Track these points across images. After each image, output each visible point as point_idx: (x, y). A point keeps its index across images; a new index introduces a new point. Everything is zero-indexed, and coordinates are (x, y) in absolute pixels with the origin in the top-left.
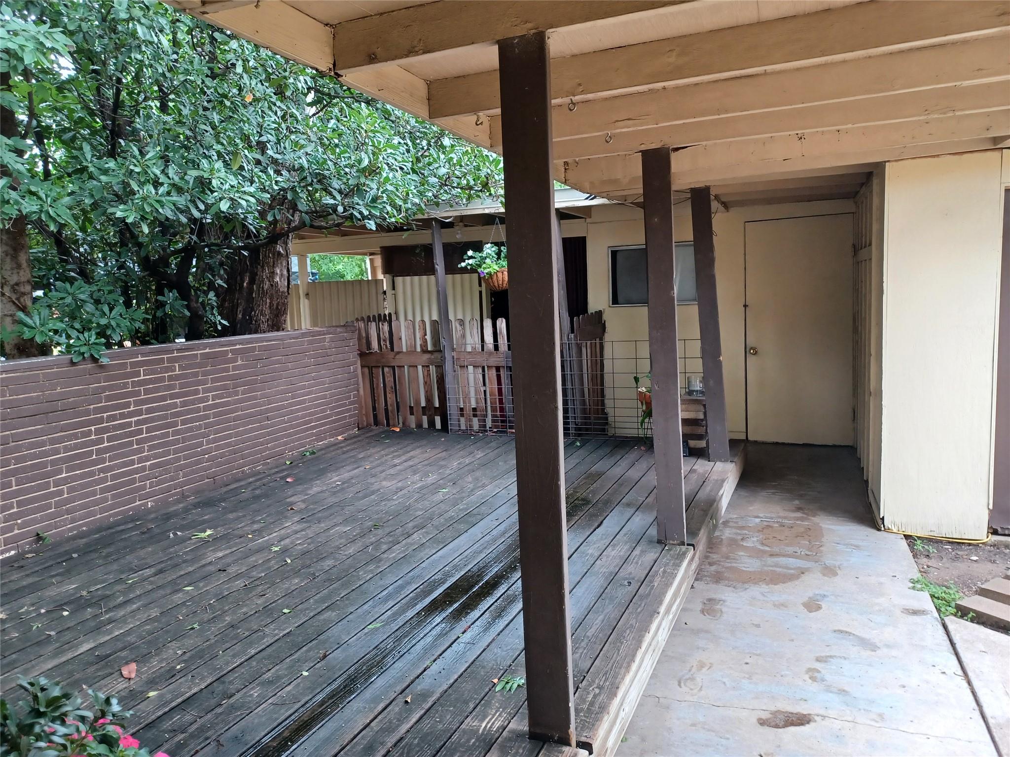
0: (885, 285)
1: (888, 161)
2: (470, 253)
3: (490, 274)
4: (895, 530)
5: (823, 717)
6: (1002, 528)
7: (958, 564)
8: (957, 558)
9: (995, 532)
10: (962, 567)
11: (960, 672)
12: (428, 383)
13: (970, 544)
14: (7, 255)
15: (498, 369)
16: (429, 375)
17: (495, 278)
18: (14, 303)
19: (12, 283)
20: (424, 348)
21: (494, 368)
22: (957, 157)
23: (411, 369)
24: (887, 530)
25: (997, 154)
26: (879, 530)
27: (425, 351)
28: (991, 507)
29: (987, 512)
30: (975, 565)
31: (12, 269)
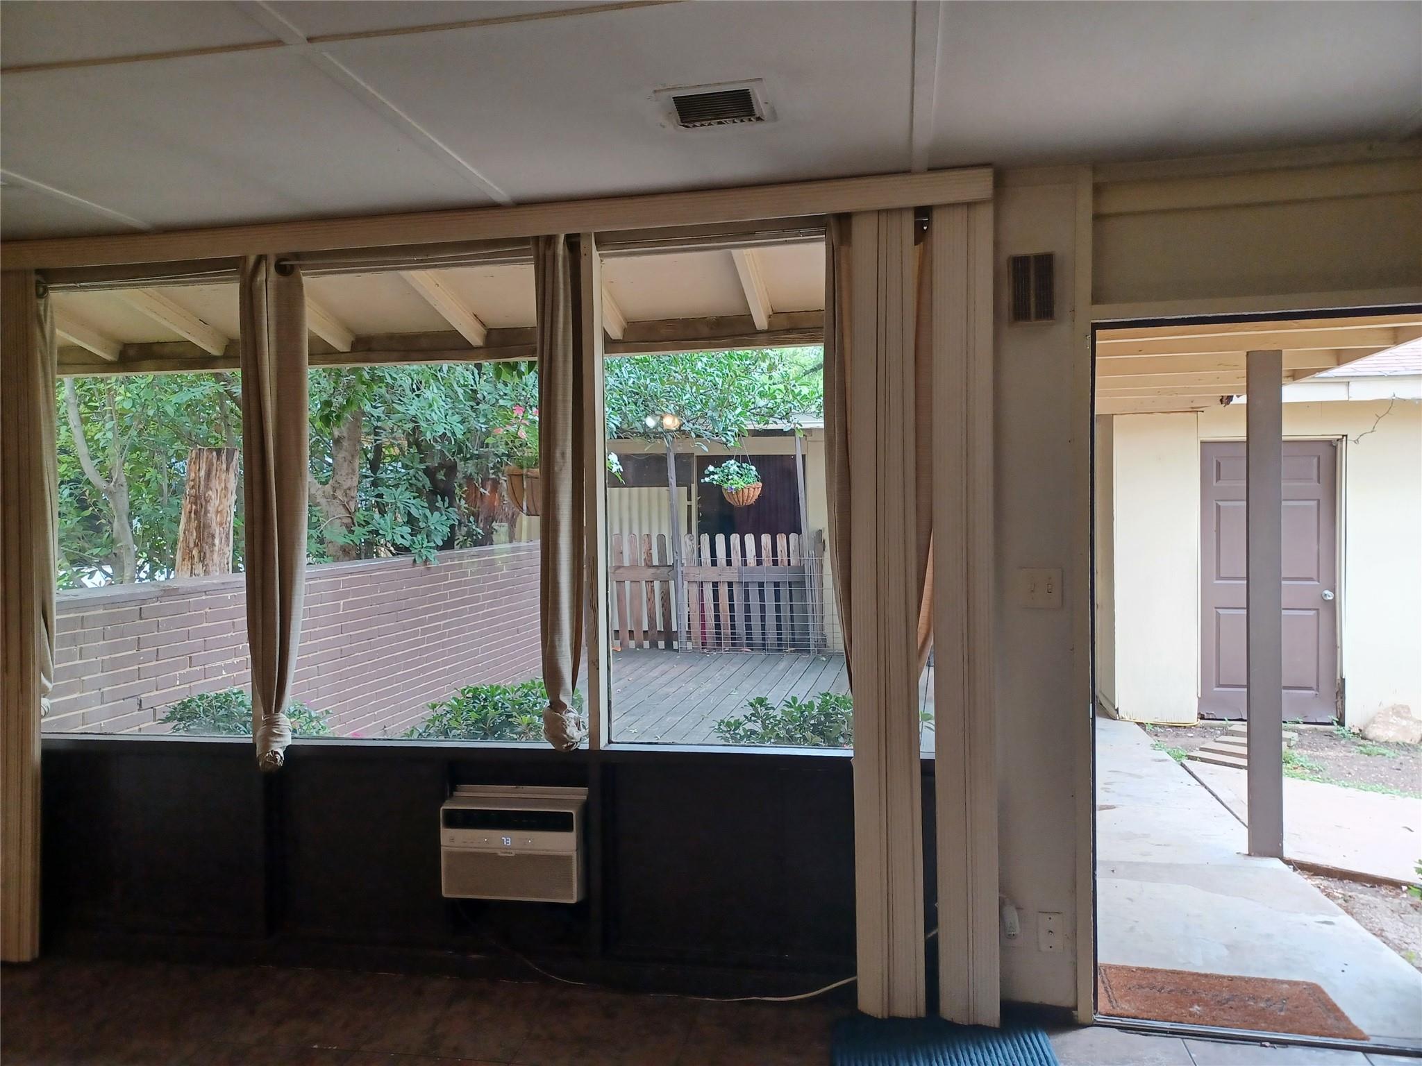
0: (1114, 513)
1: (1115, 414)
2: (711, 468)
3: (737, 489)
4: (1127, 719)
5: (1123, 806)
6: (1207, 713)
7: (1179, 739)
8: (1177, 735)
9: (1202, 718)
10: (1183, 741)
11: (1198, 783)
12: (652, 600)
13: (1185, 727)
14: (345, 461)
15: (730, 584)
16: (653, 591)
17: (741, 494)
18: (344, 506)
19: (345, 487)
20: (649, 563)
21: (726, 584)
22: (1166, 415)
23: (634, 584)
24: (1122, 719)
25: (1194, 415)
26: (1115, 719)
27: (649, 565)
28: (1199, 695)
29: (1197, 699)
30: (1192, 739)
31: (347, 474)
